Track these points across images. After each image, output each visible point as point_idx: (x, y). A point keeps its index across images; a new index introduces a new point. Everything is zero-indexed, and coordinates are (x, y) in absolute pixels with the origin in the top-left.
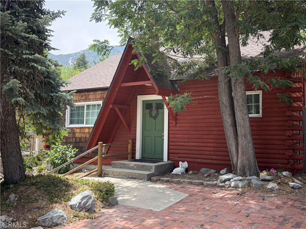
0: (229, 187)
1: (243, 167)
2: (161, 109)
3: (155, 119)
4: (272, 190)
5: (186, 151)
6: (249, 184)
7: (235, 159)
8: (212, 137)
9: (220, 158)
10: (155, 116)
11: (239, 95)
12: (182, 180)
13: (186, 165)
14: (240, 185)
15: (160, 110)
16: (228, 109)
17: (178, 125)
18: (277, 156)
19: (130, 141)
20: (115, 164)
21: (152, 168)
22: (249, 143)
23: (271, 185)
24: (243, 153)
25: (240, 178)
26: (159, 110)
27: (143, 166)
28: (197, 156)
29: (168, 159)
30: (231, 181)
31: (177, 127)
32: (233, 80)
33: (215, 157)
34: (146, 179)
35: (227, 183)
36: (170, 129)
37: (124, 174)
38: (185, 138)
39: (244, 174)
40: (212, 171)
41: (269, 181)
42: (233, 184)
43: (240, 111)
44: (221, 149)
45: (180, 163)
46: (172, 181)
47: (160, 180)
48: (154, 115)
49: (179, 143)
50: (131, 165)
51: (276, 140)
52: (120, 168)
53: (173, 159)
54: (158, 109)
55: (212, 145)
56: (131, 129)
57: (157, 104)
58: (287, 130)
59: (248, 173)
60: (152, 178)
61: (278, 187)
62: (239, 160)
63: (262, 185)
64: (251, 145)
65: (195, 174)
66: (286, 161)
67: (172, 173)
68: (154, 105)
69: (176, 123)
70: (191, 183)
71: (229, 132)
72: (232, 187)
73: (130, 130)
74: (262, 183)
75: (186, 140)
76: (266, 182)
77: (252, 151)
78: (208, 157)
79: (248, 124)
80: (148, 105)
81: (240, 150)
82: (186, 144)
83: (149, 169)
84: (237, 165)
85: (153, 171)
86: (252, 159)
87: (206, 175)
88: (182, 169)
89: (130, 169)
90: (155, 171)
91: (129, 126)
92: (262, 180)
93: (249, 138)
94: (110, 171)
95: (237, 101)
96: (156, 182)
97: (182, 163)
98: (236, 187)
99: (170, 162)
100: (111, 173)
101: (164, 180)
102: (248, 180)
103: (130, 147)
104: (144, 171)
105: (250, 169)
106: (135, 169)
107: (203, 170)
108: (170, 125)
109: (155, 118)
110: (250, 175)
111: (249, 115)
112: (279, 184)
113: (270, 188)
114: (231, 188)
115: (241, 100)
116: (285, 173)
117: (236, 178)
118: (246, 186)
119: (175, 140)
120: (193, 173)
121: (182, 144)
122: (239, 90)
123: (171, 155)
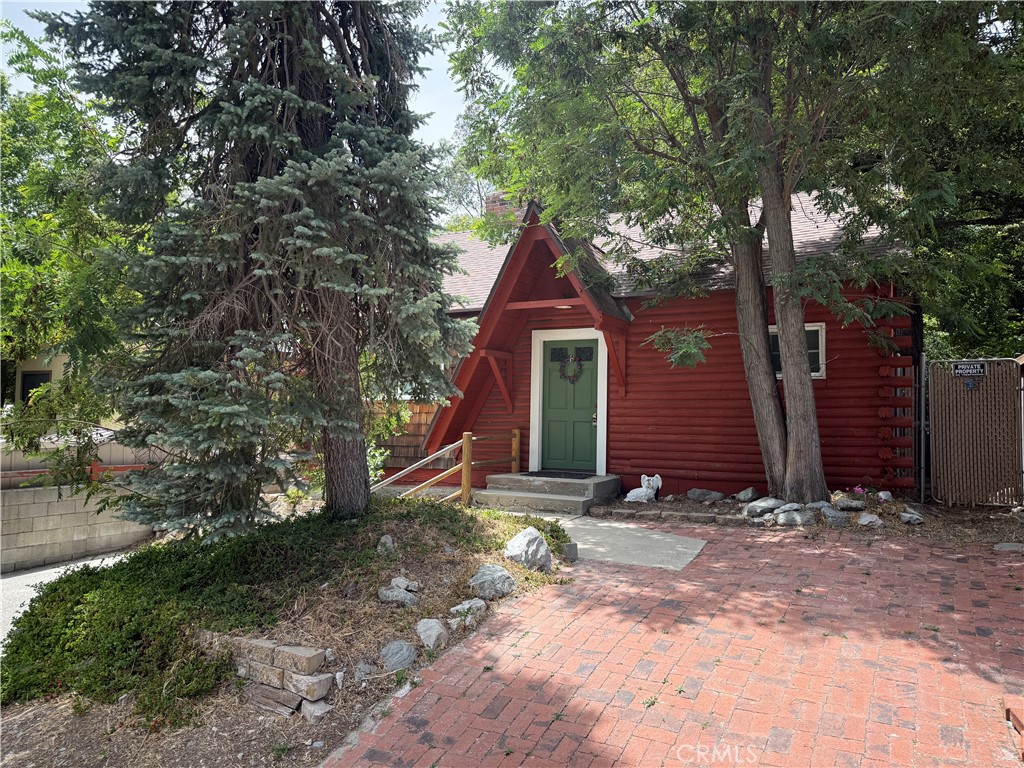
0: (773, 525)
1: (798, 485)
2: (587, 360)
3: (573, 382)
4: (870, 528)
5: (650, 453)
6: (818, 517)
7: (778, 469)
8: (713, 421)
9: (731, 466)
10: (574, 376)
11: (792, 330)
12: (664, 514)
13: (657, 481)
14: (798, 518)
15: (586, 364)
16: (764, 360)
17: (630, 396)
18: (857, 460)
19: (517, 432)
20: (496, 481)
21: (587, 489)
22: (813, 432)
23: (865, 519)
24: (799, 453)
25: (796, 506)
26: (582, 363)
27: (566, 484)
28: (676, 463)
29: (608, 471)
30: (775, 512)
31: (627, 400)
32: (778, 299)
33: (718, 465)
34: (580, 512)
35: (767, 516)
36: (612, 404)
37: (526, 502)
38: (648, 425)
39: (800, 499)
40: (716, 495)
41: (857, 510)
42: (782, 519)
43: (796, 364)
44: (733, 447)
45: (644, 479)
46: (641, 517)
47: (611, 514)
48: (570, 372)
49: (632, 436)
50: (536, 483)
51: (856, 427)
52: (509, 489)
53: (619, 471)
54: (580, 360)
55: (711, 438)
56: (516, 404)
57: (578, 350)
58: (881, 406)
59: (808, 496)
60: (591, 510)
61: (881, 522)
62: (789, 470)
63: (848, 520)
64: (816, 436)
65: (680, 500)
66: (877, 471)
67: (626, 500)
68: (571, 353)
69: (626, 392)
70: (689, 519)
71: (765, 410)
72: (781, 525)
73: (513, 406)
74: (845, 514)
75: (650, 428)
76: (854, 514)
77: (818, 450)
78: (704, 465)
79: (810, 393)
80: (555, 353)
81: (791, 448)
82: (650, 437)
83: (581, 491)
84: (784, 479)
85: (589, 495)
86: (818, 468)
87: (707, 503)
88: (650, 491)
89: (535, 491)
90: (595, 497)
91: (512, 397)
92: (843, 509)
93: (813, 421)
94: (492, 496)
95: (787, 343)
96: (604, 517)
97: (647, 478)
98: (790, 525)
99: (614, 477)
100: (494, 500)
101: (622, 514)
102: (811, 509)
103: (515, 443)
104: (568, 495)
105: (812, 488)
106: (545, 492)
107: (694, 493)
108: (612, 395)
109: (574, 379)
110: (813, 501)
111: (813, 374)
112: (880, 515)
113: (866, 523)
114: (778, 527)
115: (796, 342)
116: (882, 494)
117: (788, 506)
118: (812, 521)
119: (623, 428)
120: (676, 499)
121: (641, 436)
122: (791, 320)
123: (614, 461)
